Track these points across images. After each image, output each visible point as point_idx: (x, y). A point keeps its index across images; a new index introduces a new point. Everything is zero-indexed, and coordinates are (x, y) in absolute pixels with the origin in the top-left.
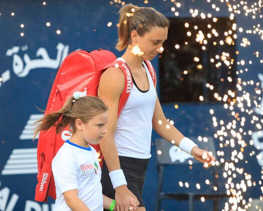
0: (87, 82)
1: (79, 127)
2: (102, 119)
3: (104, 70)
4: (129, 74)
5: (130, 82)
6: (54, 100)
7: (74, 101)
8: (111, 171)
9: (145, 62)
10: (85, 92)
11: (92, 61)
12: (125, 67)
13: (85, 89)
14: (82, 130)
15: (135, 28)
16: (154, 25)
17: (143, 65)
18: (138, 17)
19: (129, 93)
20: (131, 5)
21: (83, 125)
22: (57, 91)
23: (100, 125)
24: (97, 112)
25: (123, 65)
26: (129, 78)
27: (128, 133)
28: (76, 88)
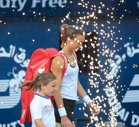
0: (45, 64)
1: (43, 88)
2: (54, 83)
3: (53, 58)
4: (66, 59)
5: (67, 63)
6: (29, 74)
7: (40, 75)
8: (59, 108)
9: (73, 53)
10: (44, 69)
11: (47, 53)
12: (64, 56)
13: (44, 67)
14: (44, 89)
15: (69, 36)
16: (78, 34)
17: (72, 54)
18: (71, 30)
19: (66, 68)
20: (66, 24)
21: (45, 86)
22: (30, 69)
23: (54, 86)
24: (52, 80)
25: (63, 55)
26: (66, 61)
27: (66, 88)
28: (40, 67)
